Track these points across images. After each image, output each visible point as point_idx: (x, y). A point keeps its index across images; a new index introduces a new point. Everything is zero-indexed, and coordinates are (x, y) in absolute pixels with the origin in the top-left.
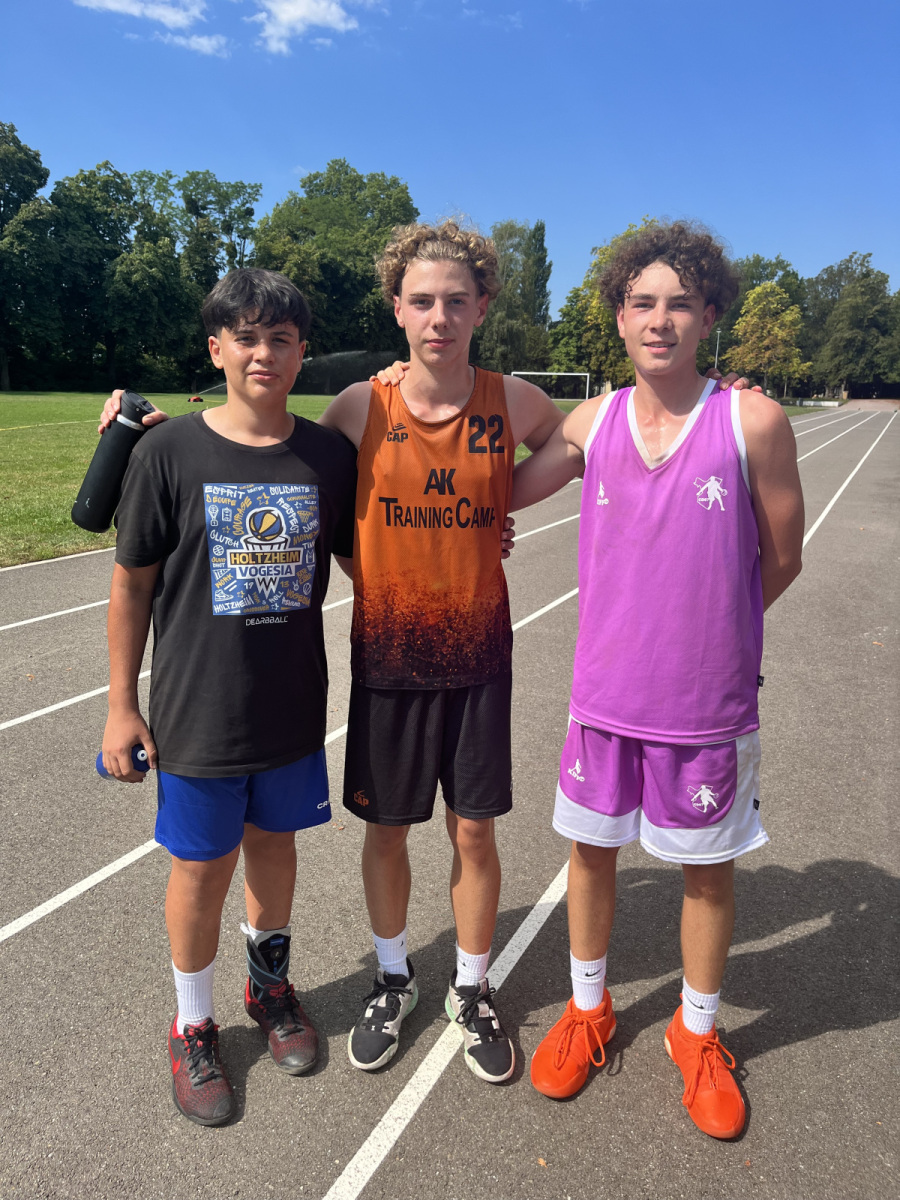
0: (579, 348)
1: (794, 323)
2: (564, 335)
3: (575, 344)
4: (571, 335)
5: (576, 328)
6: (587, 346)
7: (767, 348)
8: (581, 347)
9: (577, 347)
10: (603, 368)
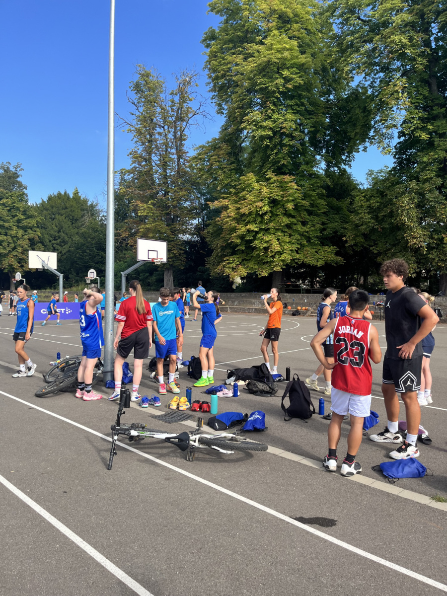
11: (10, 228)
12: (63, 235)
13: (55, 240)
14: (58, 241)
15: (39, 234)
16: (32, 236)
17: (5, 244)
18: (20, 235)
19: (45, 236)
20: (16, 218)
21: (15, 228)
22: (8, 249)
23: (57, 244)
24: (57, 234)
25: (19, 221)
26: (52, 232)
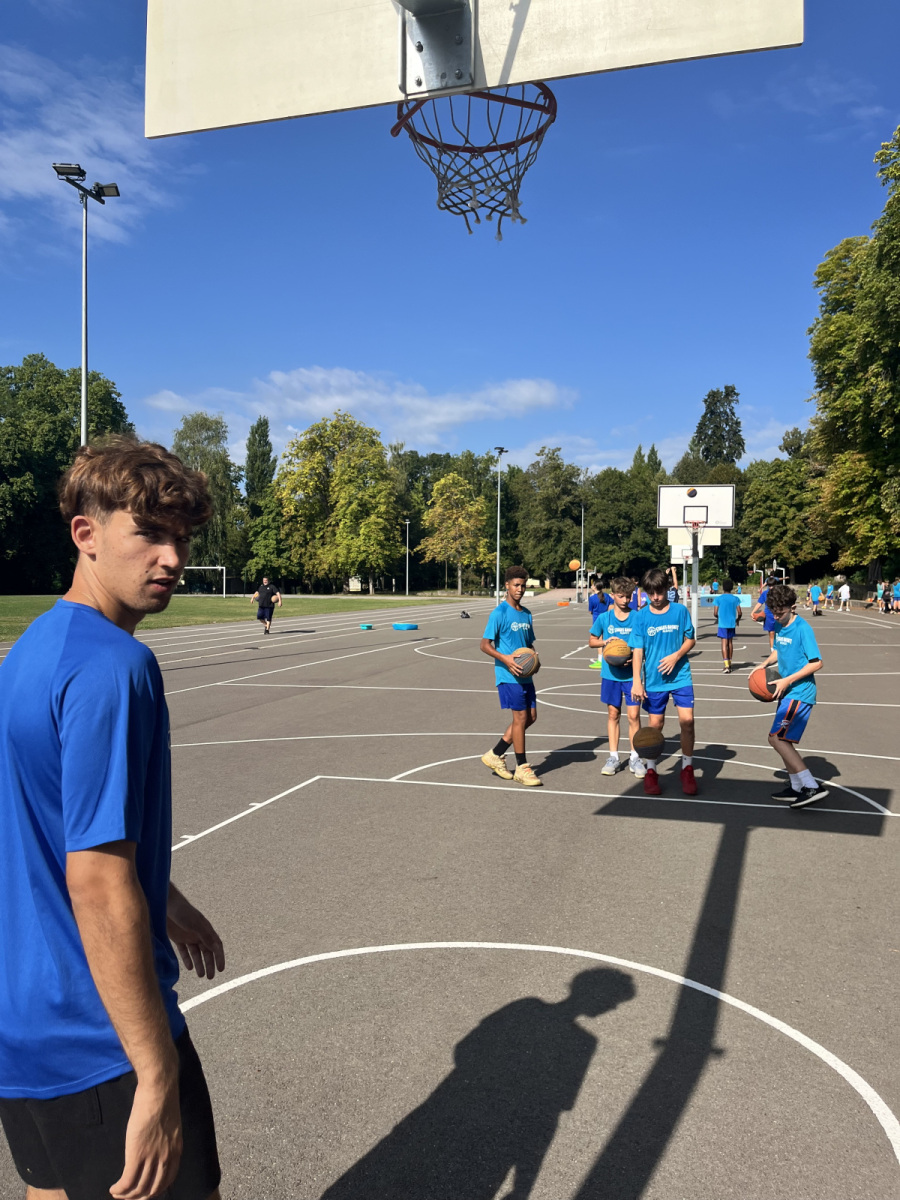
0: (279, 542)
1: (480, 513)
2: (264, 528)
3: (274, 537)
4: (268, 527)
5: (274, 520)
6: (286, 539)
7: (455, 539)
8: (281, 540)
9: (276, 540)
10: (303, 561)
11: (779, 509)
17: (772, 528)
18: (790, 515)
20: (788, 496)
21: (784, 507)
22: (776, 534)
25: (793, 497)
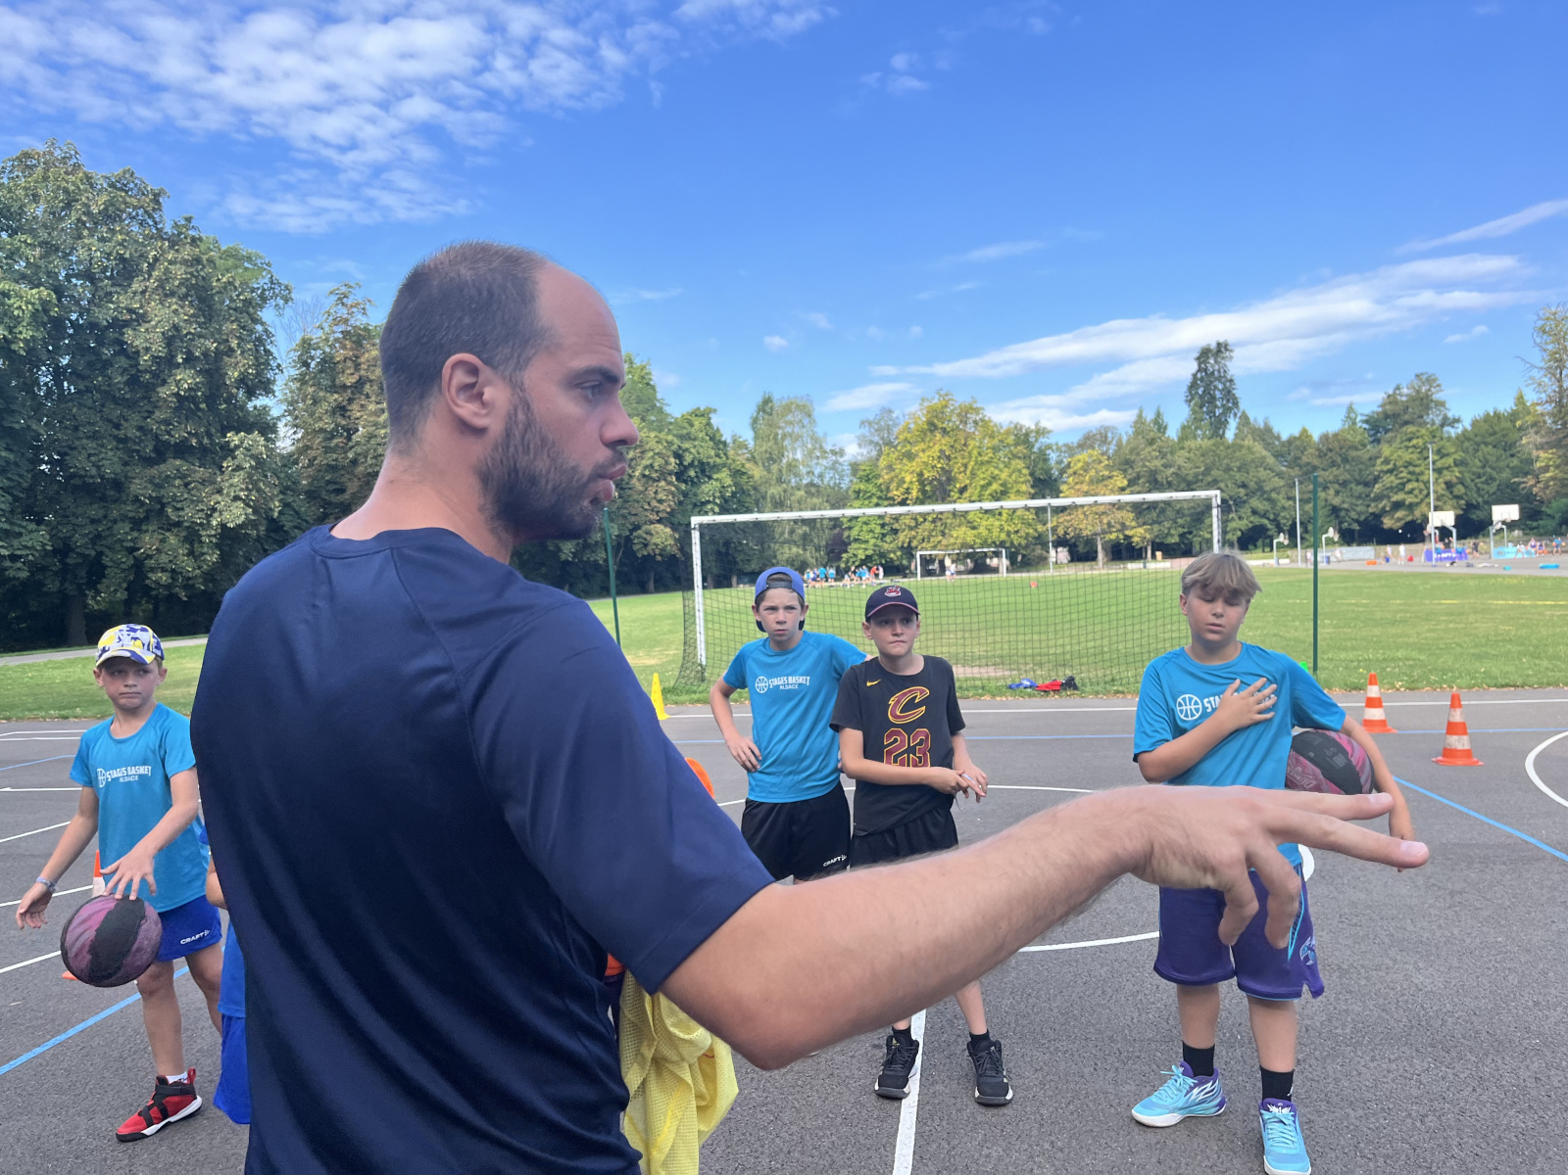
12: (1489, 470)
13: (1479, 477)
14: (1483, 479)
15: (1457, 474)
16: (1448, 478)
19: (1466, 475)
23: (1483, 483)
24: (1481, 471)
26: (1474, 469)
